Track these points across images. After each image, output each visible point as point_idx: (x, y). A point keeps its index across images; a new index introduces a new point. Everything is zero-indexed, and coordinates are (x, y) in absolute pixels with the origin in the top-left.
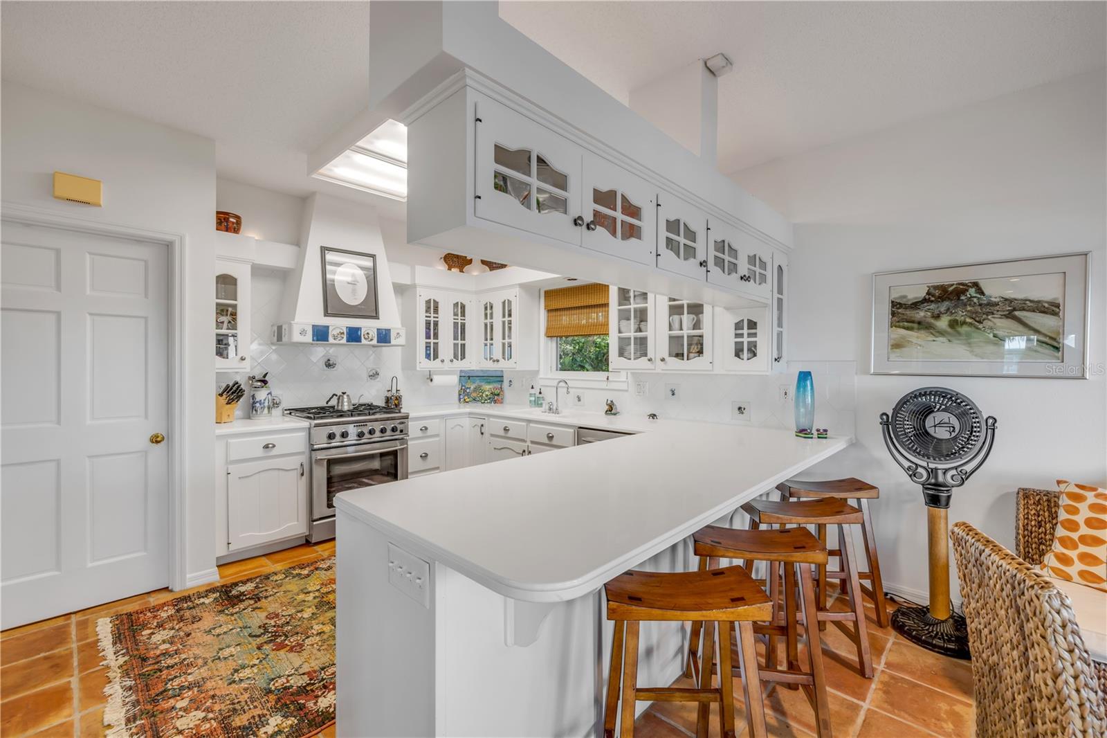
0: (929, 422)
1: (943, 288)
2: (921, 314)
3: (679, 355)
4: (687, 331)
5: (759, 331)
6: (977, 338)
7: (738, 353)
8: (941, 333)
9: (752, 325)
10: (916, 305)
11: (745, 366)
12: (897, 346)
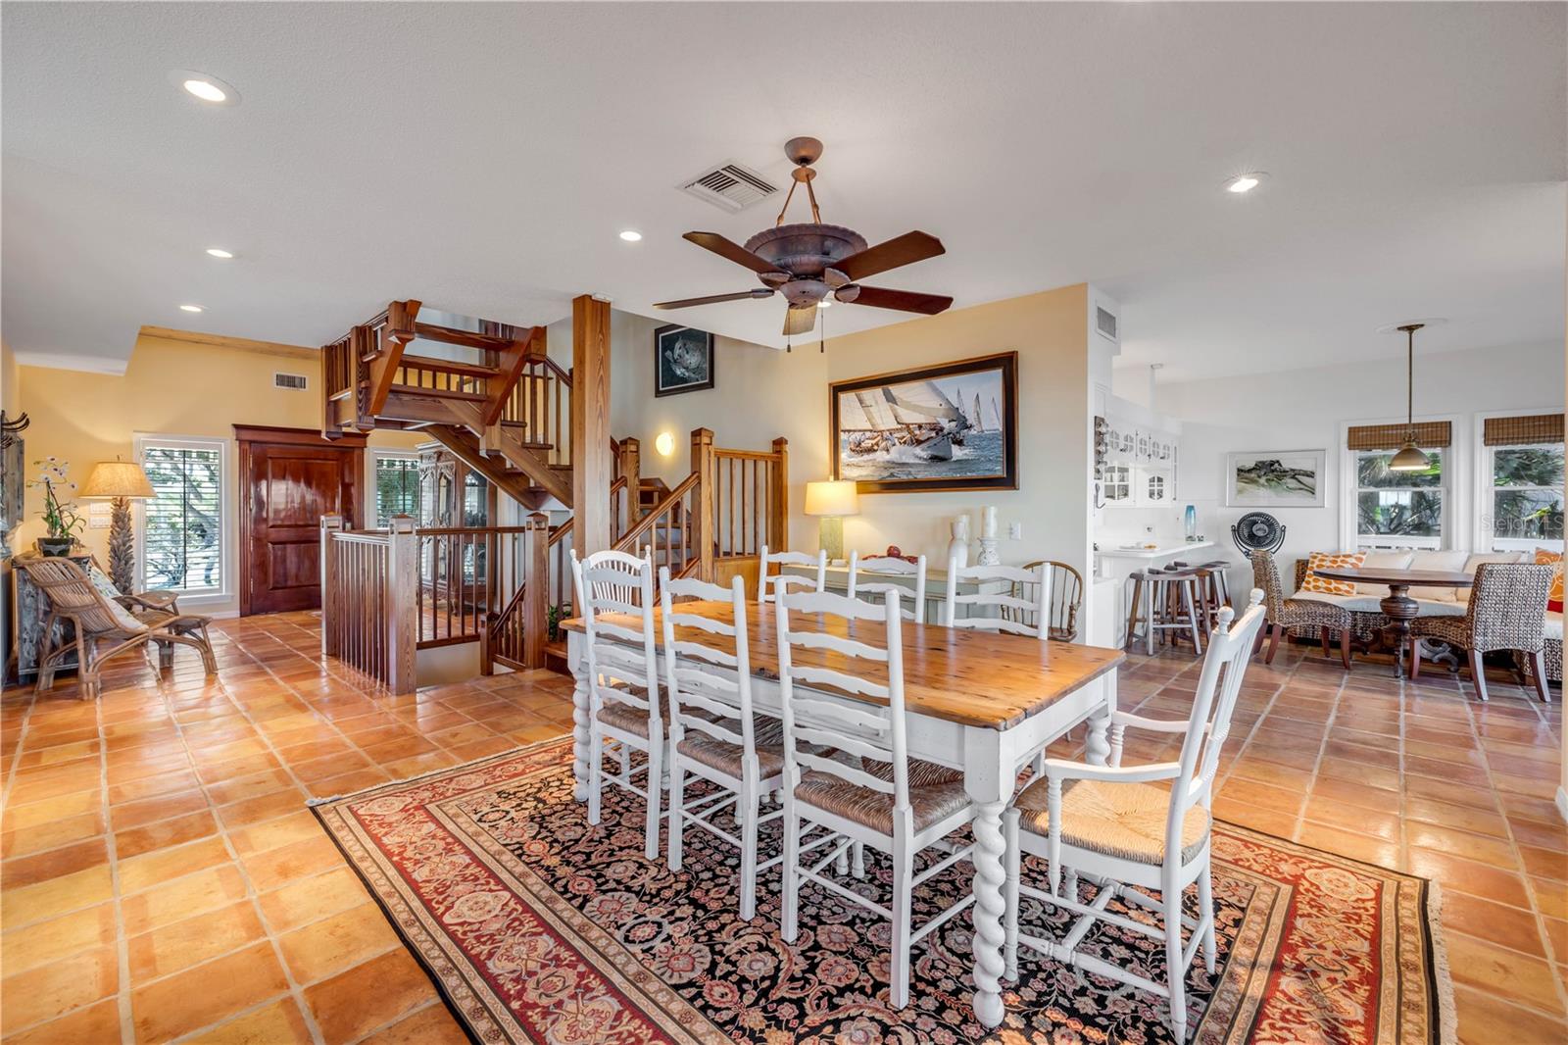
0: (1254, 529)
1: (1263, 463)
2: (1253, 475)
3: (1112, 497)
4: (1116, 483)
5: (1165, 483)
6: (1280, 488)
7: (1151, 495)
8: (1263, 486)
9: (1160, 480)
10: (1250, 471)
11: (1156, 502)
12: (1240, 492)
